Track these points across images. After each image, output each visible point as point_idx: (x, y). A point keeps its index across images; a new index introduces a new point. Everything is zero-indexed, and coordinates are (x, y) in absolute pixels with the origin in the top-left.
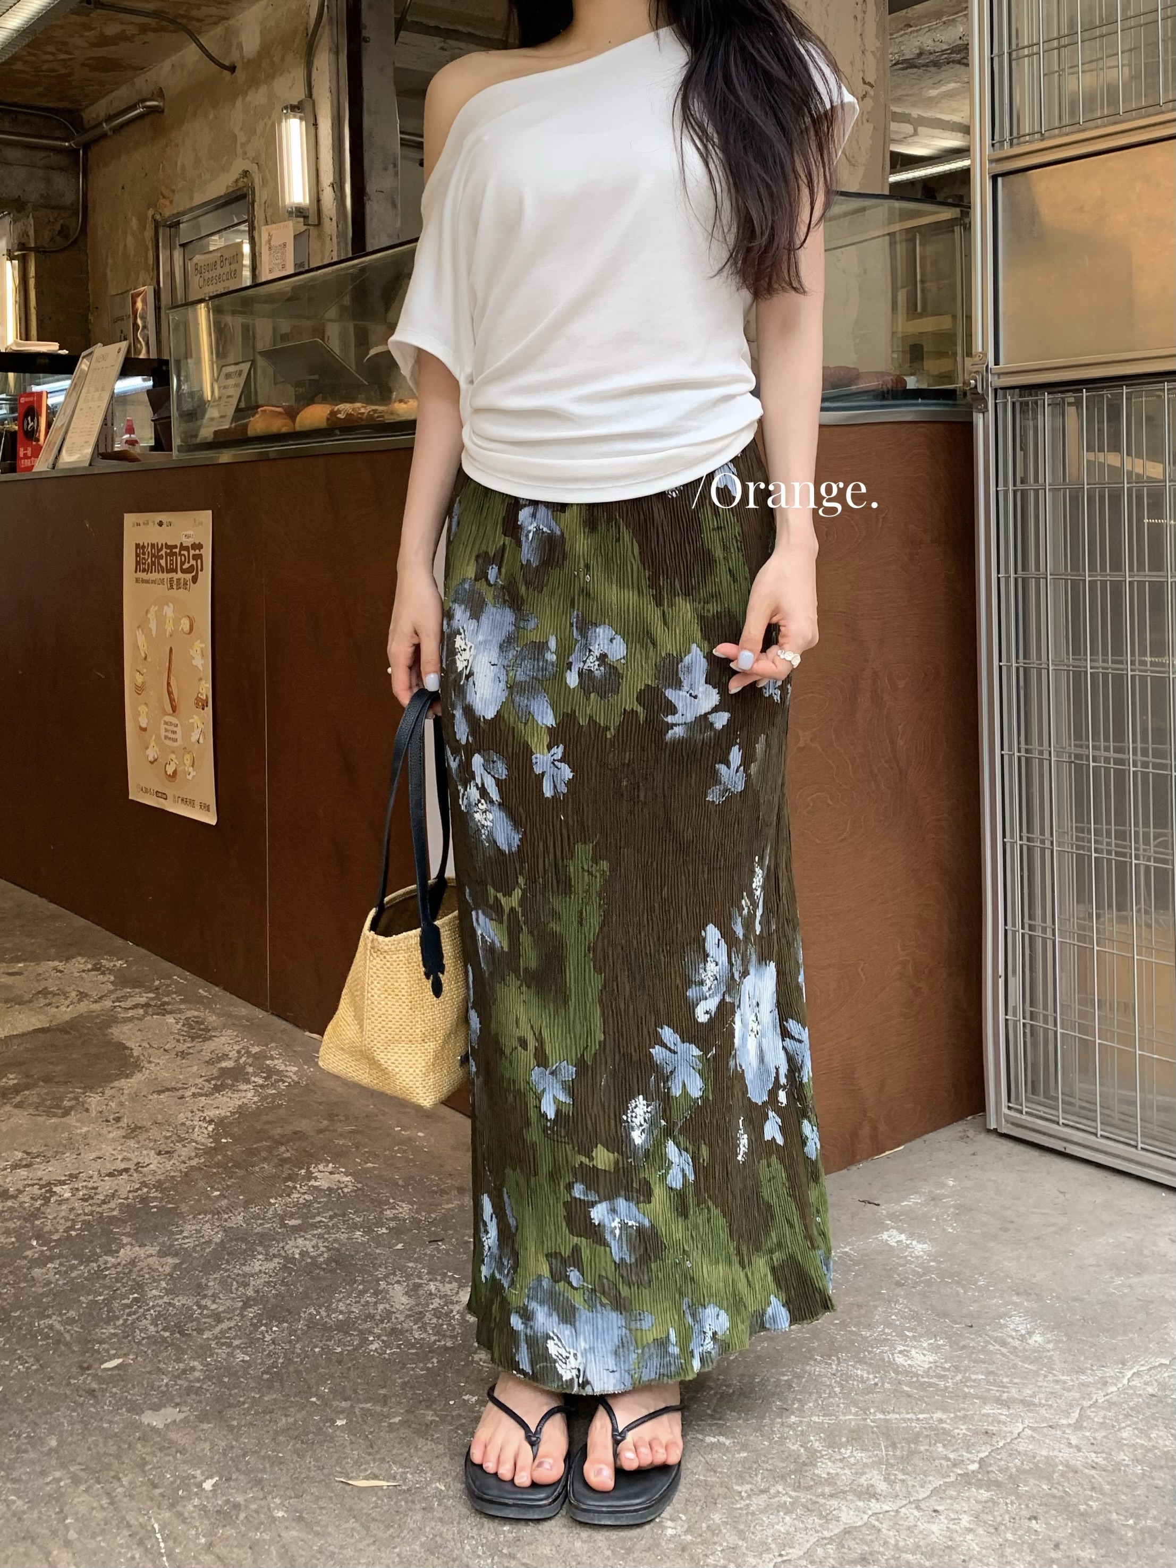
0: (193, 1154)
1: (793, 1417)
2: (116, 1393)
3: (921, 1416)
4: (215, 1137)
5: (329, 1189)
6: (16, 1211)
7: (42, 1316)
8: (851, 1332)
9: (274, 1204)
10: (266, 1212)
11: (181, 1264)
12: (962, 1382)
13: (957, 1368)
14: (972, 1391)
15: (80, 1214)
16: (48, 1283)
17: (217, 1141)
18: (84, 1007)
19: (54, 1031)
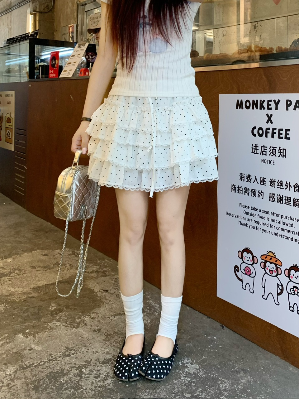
19: (64, 282)
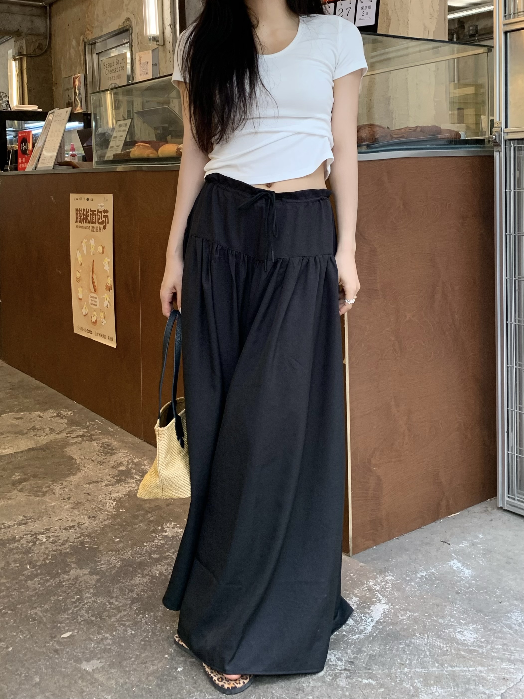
0: (106, 518)
1: (406, 669)
2: (68, 652)
3: (471, 669)
4: (117, 508)
5: (172, 537)
6: (19, 549)
7: (33, 608)
8: (434, 620)
9: (146, 546)
10: (142, 551)
11: (100, 579)
12: (490, 649)
13: (488, 642)
14: (496, 655)
15: (50, 551)
16: (35, 589)
17: (117, 510)
18: (52, 437)
19: (38, 449)
